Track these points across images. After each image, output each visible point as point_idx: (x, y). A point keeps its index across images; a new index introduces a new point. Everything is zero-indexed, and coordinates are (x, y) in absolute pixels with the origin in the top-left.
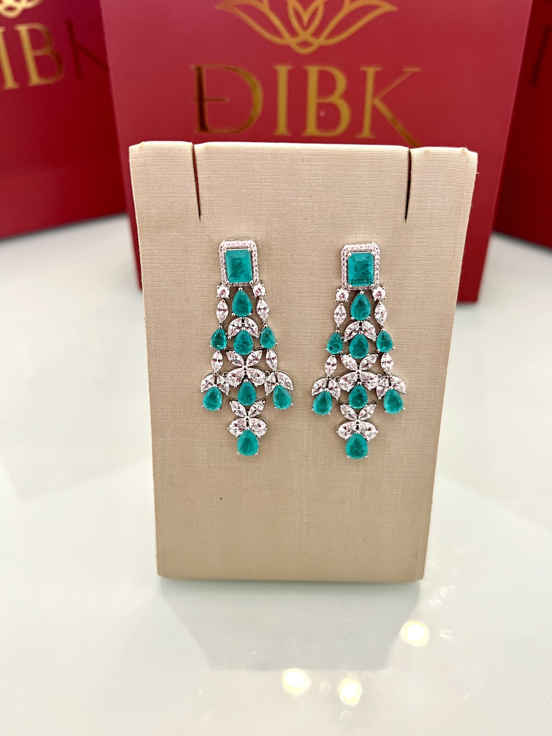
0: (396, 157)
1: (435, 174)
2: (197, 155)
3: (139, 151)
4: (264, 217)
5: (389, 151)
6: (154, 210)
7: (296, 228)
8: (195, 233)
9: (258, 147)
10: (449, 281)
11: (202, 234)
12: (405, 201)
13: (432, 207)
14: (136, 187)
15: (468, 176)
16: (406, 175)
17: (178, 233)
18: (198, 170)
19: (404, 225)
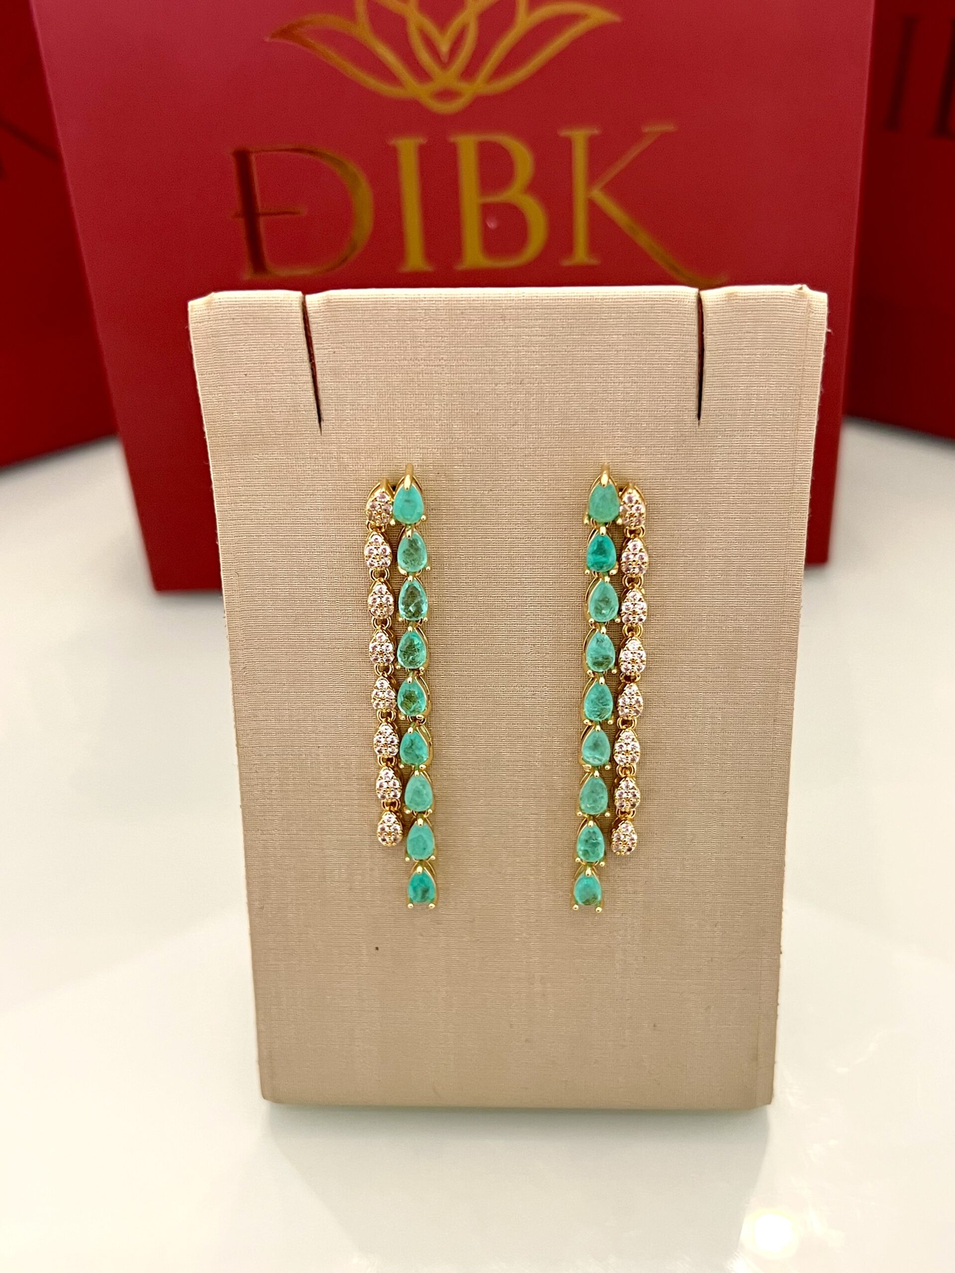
0: (675, 307)
1: (748, 334)
2: (310, 313)
3: (206, 310)
4: (437, 423)
5: (662, 297)
6: (236, 414)
7: (496, 440)
8: (312, 453)
9: (421, 296)
10: (786, 530)
11: (326, 455)
12: (695, 387)
13: (747, 394)
14: (202, 375)
15: (810, 336)
16: (695, 339)
17: (281, 455)
18: (314, 342)
19: (696, 429)
